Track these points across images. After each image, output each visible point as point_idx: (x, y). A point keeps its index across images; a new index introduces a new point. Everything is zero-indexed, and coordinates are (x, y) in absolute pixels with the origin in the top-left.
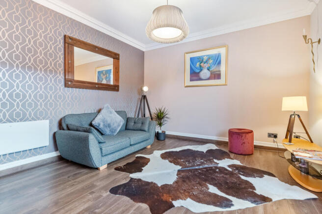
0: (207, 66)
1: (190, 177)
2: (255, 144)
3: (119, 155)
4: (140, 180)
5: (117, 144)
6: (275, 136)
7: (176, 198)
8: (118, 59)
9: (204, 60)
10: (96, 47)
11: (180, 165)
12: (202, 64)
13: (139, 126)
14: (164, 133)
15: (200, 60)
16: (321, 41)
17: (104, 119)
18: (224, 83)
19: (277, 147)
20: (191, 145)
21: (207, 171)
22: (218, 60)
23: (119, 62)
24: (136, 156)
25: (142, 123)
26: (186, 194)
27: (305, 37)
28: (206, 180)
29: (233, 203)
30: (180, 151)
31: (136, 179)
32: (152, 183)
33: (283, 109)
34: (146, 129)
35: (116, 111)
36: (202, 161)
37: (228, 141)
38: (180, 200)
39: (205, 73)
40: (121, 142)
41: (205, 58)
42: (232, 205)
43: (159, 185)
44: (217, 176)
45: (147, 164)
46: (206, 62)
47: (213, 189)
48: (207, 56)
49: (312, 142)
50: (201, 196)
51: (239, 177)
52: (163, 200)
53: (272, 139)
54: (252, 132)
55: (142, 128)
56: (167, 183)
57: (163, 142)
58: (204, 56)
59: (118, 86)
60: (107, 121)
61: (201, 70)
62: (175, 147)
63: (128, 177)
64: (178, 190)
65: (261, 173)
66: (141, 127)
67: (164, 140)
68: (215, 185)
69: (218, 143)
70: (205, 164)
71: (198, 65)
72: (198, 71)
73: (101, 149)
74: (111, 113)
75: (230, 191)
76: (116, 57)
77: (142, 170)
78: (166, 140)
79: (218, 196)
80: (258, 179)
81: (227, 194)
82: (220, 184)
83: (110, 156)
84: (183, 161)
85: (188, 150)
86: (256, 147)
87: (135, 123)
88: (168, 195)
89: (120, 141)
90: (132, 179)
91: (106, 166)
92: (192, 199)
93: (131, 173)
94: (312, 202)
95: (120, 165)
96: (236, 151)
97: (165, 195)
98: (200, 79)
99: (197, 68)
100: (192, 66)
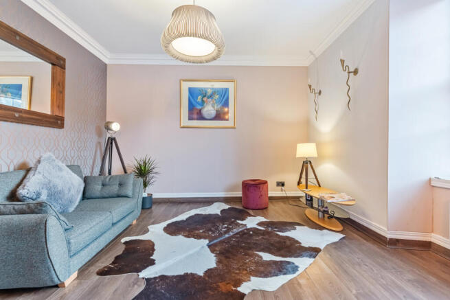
1: (230, 250)
2: (269, 195)
3: (97, 247)
4: (163, 278)
5: (94, 226)
6: (283, 185)
7: (238, 283)
8: (63, 67)
9: (208, 94)
10: (16, 33)
11: (205, 238)
12: (205, 99)
13: (115, 189)
14: (150, 196)
16: (322, 92)
17: (50, 182)
18: (232, 126)
19: (285, 195)
20: (196, 208)
21: (241, 236)
22: (226, 96)
23: (64, 73)
24: (123, 240)
25: (120, 185)
26: (245, 272)
27: (310, 86)
28: (250, 249)
29: (296, 264)
30: (188, 219)
31: (155, 278)
32: (186, 275)
33: (297, 156)
34: (130, 193)
35: (68, 166)
36: (226, 226)
37: (241, 196)
38: (244, 283)
39: (209, 109)
40: (100, 222)
41: (209, 92)
42: (297, 267)
43: (201, 274)
44: (257, 240)
45: (154, 250)
46: (211, 96)
47: (267, 257)
48: (211, 89)
49: (320, 186)
50: (262, 269)
51: (277, 235)
52: (224, 291)
53: (280, 188)
54: (266, 182)
55: (123, 193)
56: (209, 268)
57: (149, 211)
58: (208, 88)
59: (62, 119)
60: (55, 186)
61: (204, 107)
62: (176, 215)
63: (138, 279)
64: (230, 271)
65: (291, 225)
66: (118, 191)
67: (151, 207)
68: (263, 250)
69: (226, 200)
70: (232, 229)
71: (199, 98)
72: (200, 107)
73: (69, 243)
74: (60, 169)
75: (282, 252)
76: (58, 63)
77: (154, 260)
78: (154, 207)
79: (278, 262)
80: (293, 231)
81: (283, 256)
82: (267, 247)
83: (82, 253)
84: (203, 232)
85: (197, 215)
86: (271, 198)
87: (103, 185)
88: (223, 283)
89: (97, 220)
90: (148, 280)
91: (75, 275)
92: (256, 276)
93: (138, 271)
94: (344, 241)
95: (105, 265)
96: (254, 207)
97: (220, 284)
98: (203, 119)
99: (198, 103)
100: (192, 99)
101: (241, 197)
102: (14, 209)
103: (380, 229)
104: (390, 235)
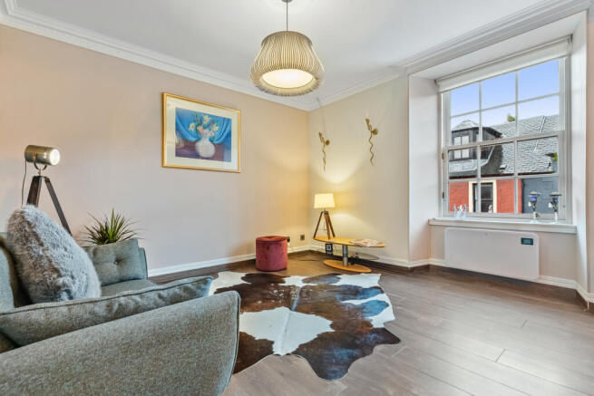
0: (209, 135)
9: (205, 123)
12: (200, 128)
15: (198, 119)
21: (308, 295)
22: (228, 130)
27: (320, 135)
33: (315, 207)
37: (255, 257)
39: (205, 146)
41: (207, 120)
46: (208, 126)
48: (210, 116)
49: (334, 236)
58: (205, 114)
61: (199, 139)
71: (192, 126)
72: (193, 139)
98: (197, 156)
99: (189, 132)
100: (181, 127)
101: (254, 261)
102: (160, 297)
103: (403, 263)
104: (410, 265)
